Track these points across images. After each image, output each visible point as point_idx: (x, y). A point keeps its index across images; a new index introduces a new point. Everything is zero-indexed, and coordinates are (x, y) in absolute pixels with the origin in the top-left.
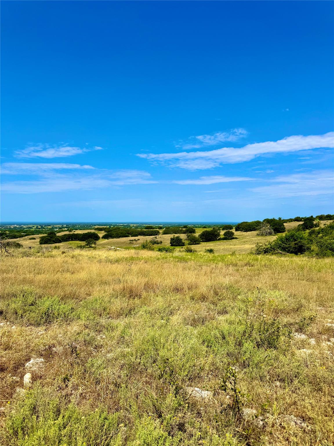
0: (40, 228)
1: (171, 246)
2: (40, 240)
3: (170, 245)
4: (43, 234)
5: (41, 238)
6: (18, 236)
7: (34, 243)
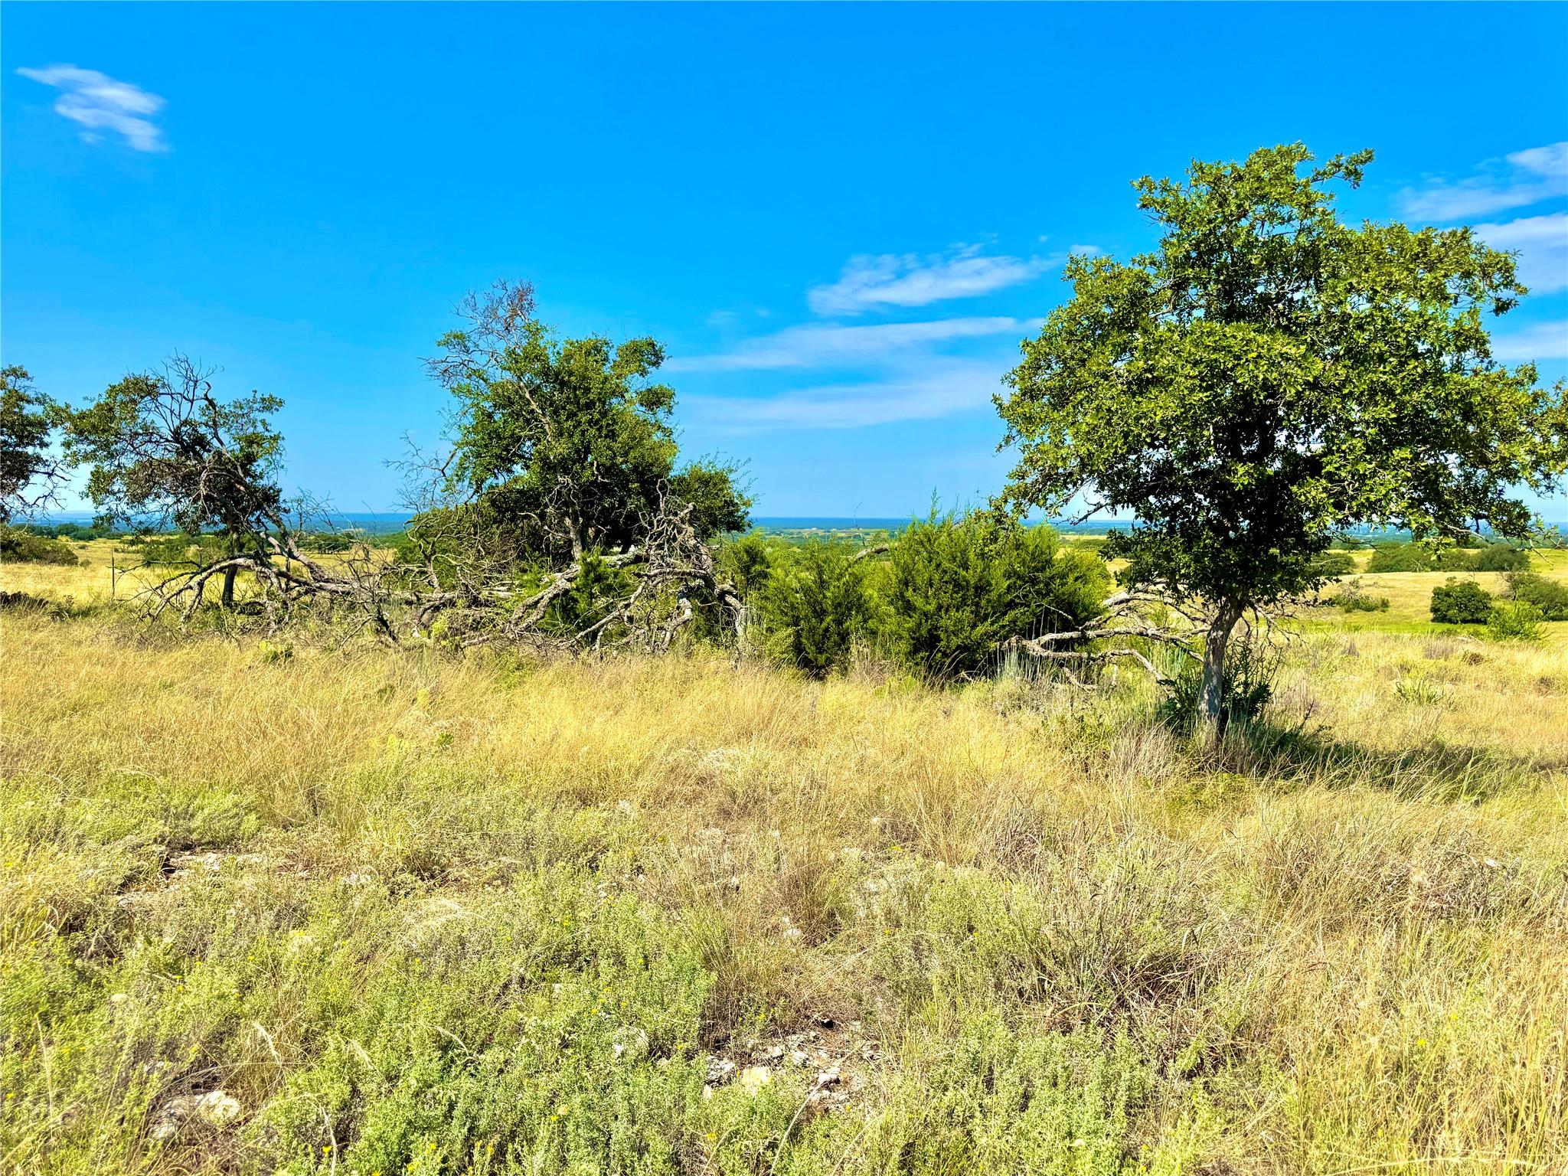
1: (1433, 621)
3: (1431, 616)
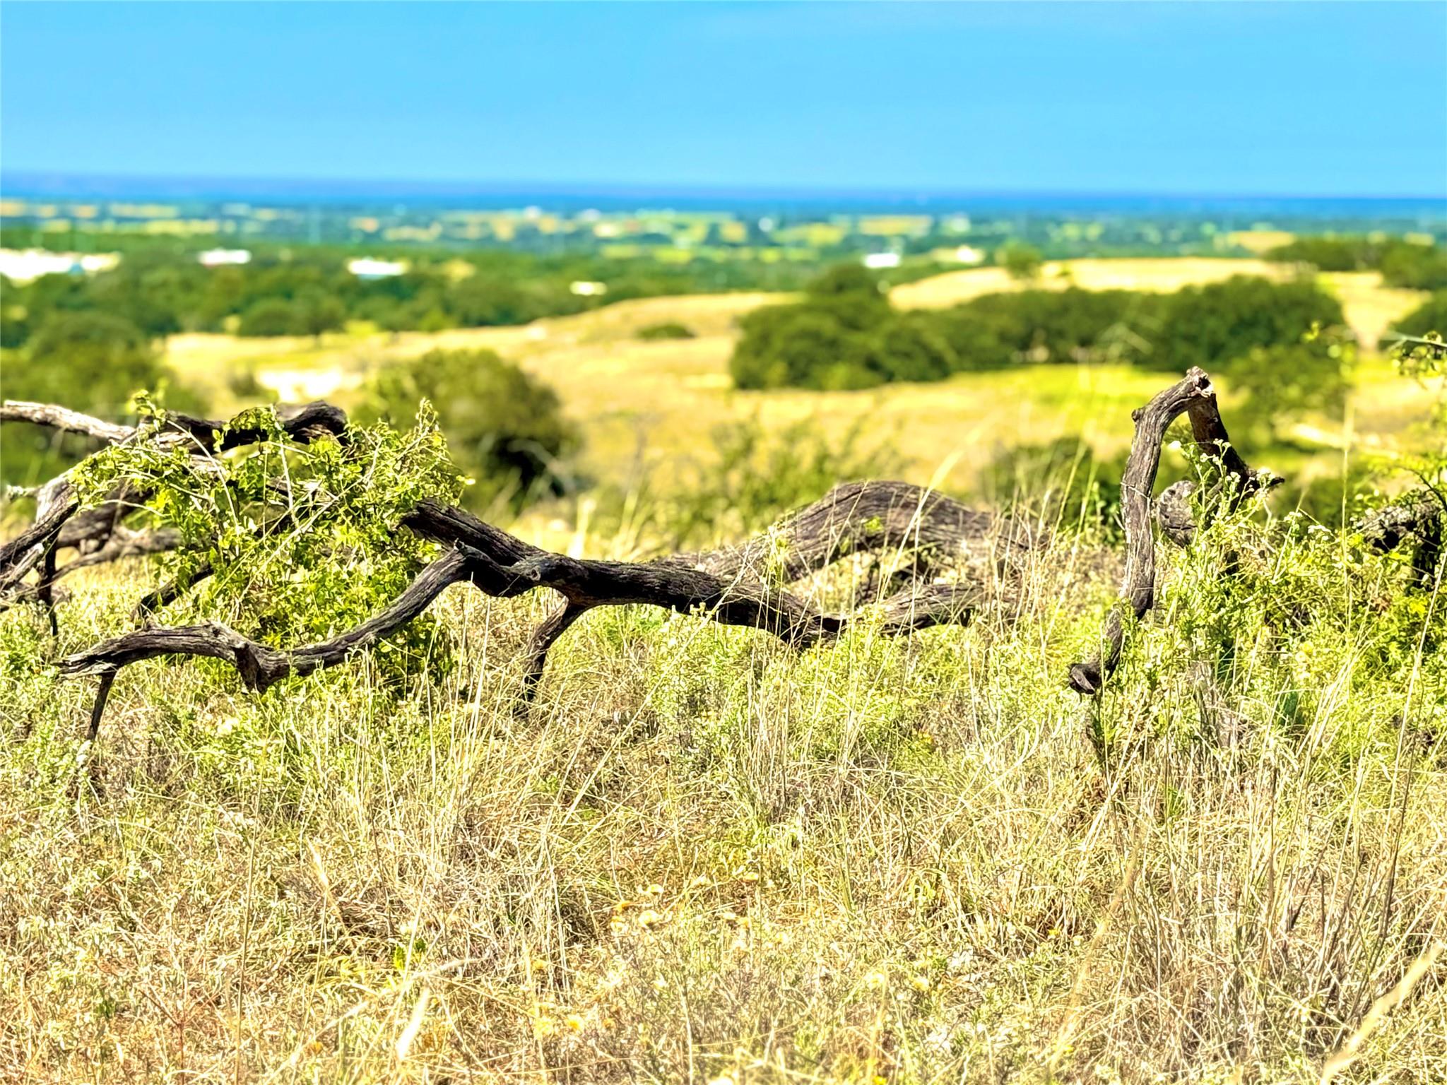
0: (734, 245)
2: (741, 350)
4: (769, 290)
5: (746, 322)
6: (541, 301)
7: (679, 371)
